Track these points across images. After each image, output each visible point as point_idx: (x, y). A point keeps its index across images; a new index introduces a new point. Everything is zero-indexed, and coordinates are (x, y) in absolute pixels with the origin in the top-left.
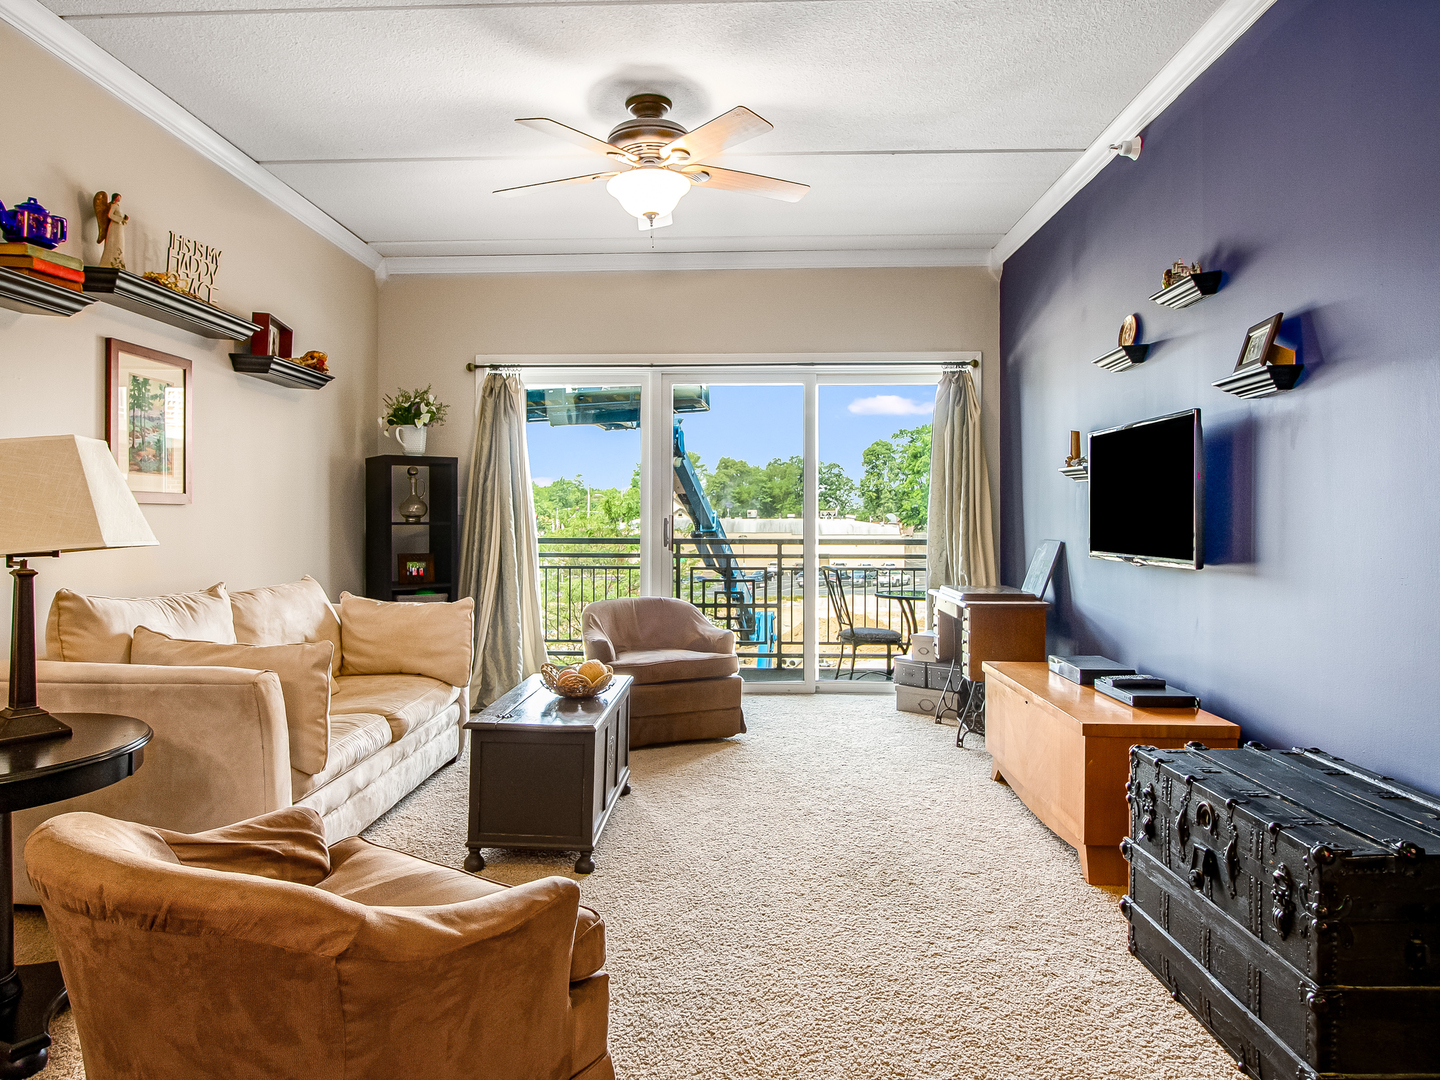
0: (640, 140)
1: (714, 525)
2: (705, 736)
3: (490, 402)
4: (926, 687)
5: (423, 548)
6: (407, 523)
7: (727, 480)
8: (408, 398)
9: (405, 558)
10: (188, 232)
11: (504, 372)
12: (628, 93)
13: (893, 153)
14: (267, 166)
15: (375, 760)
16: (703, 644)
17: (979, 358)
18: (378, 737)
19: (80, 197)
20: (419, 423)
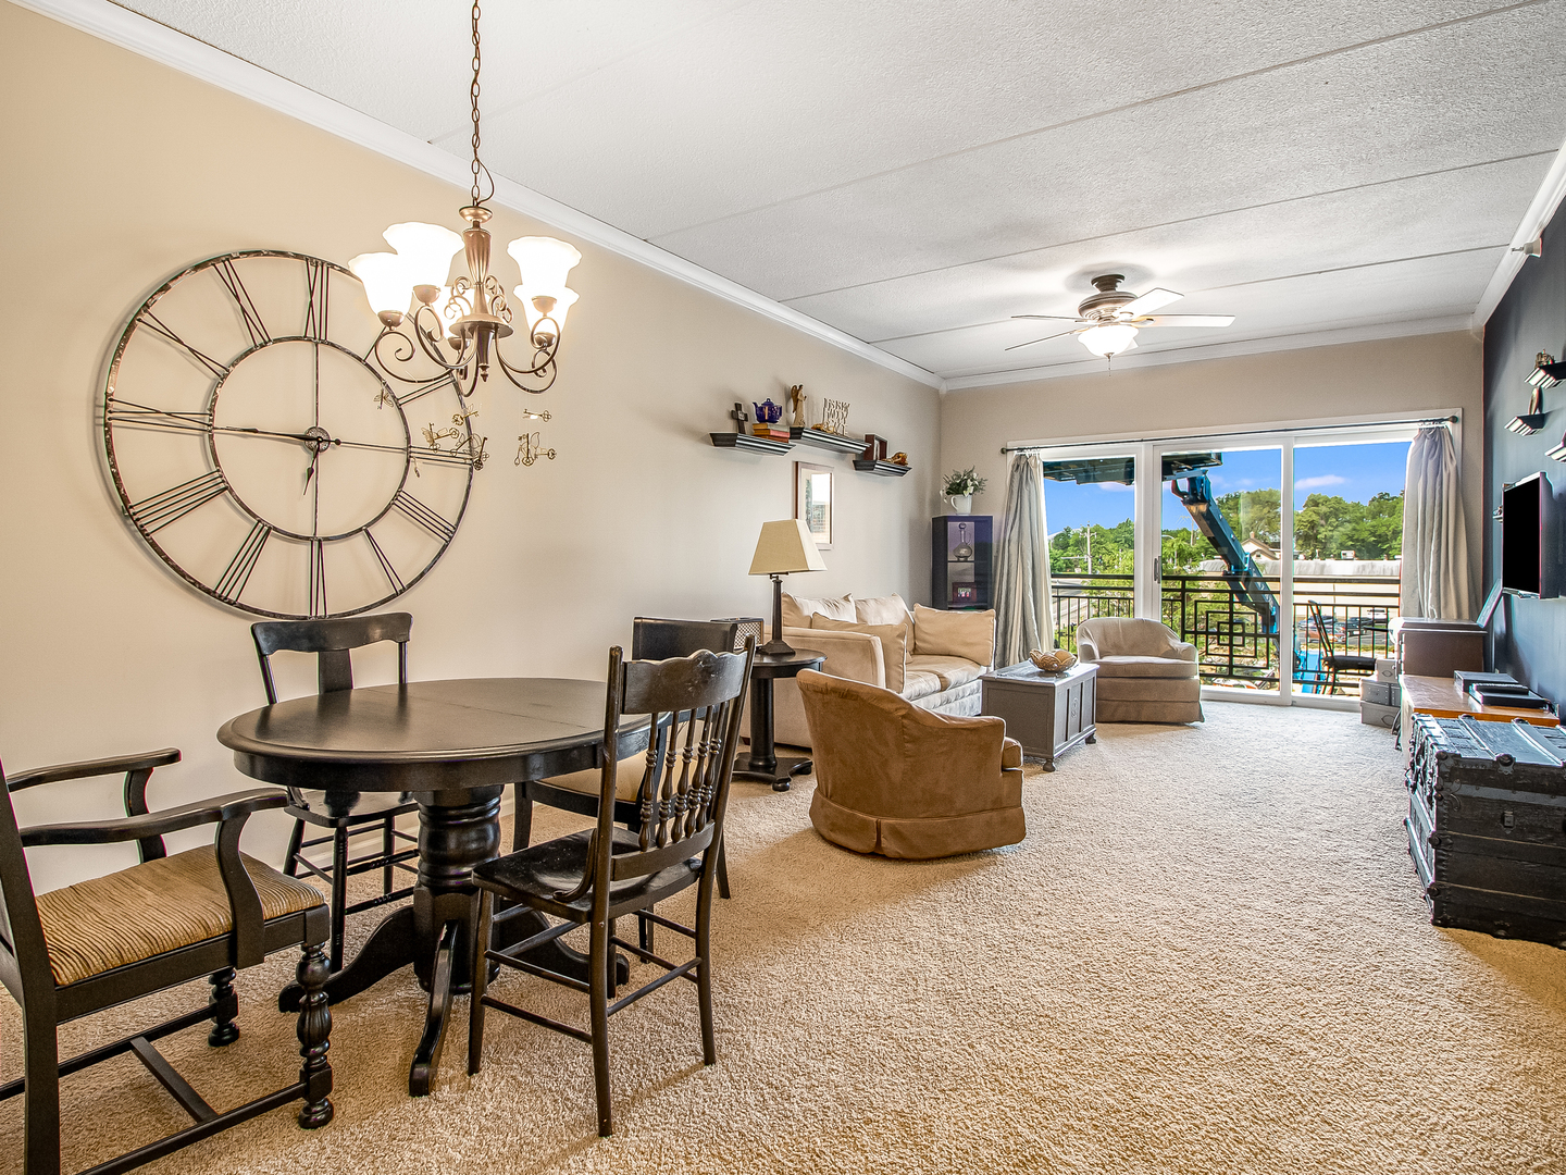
0: (1099, 308)
1: (1247, 566)
2: (1168, 720)
3: (1017, 475)
4: (1390, 704)
5: (971, 578)
6: (959, 561)
7: (1315, 517)
8: (959, 477)
9: (957, 585)
10: (834, 397)
11: (1027, 453)
12: (1092, 277)
13: (1320, 272)
14: (876, 344)
15: (931, 697)
16: (1172, 653)
17: (1459, 414)
18: (932, 684)
19: (785, 389)
20: (966, 493)
